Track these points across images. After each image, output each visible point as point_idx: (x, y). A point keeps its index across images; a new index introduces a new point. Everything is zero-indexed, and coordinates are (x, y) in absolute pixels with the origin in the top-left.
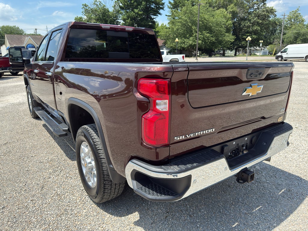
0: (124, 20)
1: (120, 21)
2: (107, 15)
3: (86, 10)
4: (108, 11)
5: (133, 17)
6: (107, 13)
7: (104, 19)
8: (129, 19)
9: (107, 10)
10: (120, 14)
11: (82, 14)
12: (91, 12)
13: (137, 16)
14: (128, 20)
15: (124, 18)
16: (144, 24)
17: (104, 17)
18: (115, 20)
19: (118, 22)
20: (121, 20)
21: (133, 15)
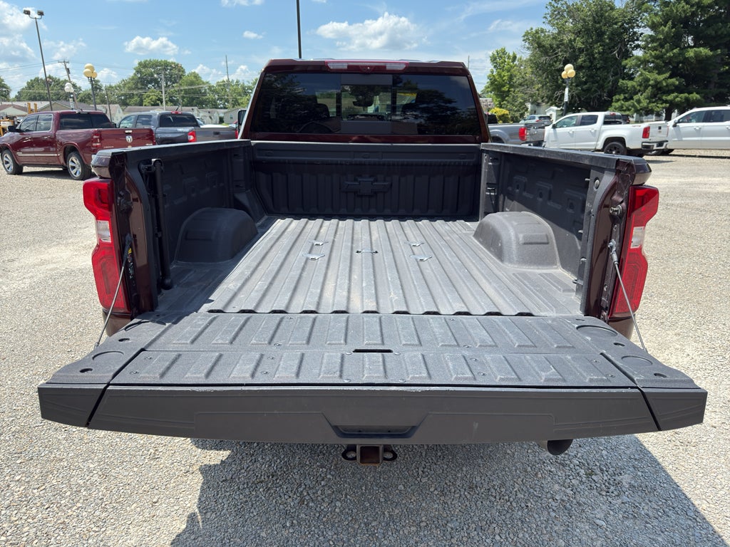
0: (654, 26)
1: (640, 30)
2: (605, 18)
3: (556, 9)
4: (612, 9)
5: (683, 16)
6: (607, 14)
7: (596, 30)
8: (670, 23)
9: (609, 6)
10: (646, 11)
11: (544, 20)
12: (567, 15)
13: (694, 14)
14: (665, 26)
15: (653, 22)
16: (716, 32)
17: (599, 23)
18: (626, 30)
19: (635, 33)
20: (644, 27)
21: (684, 11)
